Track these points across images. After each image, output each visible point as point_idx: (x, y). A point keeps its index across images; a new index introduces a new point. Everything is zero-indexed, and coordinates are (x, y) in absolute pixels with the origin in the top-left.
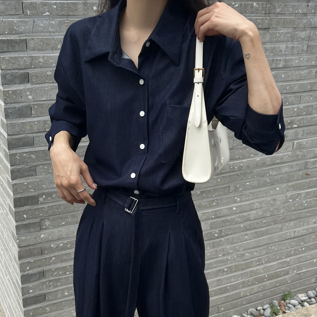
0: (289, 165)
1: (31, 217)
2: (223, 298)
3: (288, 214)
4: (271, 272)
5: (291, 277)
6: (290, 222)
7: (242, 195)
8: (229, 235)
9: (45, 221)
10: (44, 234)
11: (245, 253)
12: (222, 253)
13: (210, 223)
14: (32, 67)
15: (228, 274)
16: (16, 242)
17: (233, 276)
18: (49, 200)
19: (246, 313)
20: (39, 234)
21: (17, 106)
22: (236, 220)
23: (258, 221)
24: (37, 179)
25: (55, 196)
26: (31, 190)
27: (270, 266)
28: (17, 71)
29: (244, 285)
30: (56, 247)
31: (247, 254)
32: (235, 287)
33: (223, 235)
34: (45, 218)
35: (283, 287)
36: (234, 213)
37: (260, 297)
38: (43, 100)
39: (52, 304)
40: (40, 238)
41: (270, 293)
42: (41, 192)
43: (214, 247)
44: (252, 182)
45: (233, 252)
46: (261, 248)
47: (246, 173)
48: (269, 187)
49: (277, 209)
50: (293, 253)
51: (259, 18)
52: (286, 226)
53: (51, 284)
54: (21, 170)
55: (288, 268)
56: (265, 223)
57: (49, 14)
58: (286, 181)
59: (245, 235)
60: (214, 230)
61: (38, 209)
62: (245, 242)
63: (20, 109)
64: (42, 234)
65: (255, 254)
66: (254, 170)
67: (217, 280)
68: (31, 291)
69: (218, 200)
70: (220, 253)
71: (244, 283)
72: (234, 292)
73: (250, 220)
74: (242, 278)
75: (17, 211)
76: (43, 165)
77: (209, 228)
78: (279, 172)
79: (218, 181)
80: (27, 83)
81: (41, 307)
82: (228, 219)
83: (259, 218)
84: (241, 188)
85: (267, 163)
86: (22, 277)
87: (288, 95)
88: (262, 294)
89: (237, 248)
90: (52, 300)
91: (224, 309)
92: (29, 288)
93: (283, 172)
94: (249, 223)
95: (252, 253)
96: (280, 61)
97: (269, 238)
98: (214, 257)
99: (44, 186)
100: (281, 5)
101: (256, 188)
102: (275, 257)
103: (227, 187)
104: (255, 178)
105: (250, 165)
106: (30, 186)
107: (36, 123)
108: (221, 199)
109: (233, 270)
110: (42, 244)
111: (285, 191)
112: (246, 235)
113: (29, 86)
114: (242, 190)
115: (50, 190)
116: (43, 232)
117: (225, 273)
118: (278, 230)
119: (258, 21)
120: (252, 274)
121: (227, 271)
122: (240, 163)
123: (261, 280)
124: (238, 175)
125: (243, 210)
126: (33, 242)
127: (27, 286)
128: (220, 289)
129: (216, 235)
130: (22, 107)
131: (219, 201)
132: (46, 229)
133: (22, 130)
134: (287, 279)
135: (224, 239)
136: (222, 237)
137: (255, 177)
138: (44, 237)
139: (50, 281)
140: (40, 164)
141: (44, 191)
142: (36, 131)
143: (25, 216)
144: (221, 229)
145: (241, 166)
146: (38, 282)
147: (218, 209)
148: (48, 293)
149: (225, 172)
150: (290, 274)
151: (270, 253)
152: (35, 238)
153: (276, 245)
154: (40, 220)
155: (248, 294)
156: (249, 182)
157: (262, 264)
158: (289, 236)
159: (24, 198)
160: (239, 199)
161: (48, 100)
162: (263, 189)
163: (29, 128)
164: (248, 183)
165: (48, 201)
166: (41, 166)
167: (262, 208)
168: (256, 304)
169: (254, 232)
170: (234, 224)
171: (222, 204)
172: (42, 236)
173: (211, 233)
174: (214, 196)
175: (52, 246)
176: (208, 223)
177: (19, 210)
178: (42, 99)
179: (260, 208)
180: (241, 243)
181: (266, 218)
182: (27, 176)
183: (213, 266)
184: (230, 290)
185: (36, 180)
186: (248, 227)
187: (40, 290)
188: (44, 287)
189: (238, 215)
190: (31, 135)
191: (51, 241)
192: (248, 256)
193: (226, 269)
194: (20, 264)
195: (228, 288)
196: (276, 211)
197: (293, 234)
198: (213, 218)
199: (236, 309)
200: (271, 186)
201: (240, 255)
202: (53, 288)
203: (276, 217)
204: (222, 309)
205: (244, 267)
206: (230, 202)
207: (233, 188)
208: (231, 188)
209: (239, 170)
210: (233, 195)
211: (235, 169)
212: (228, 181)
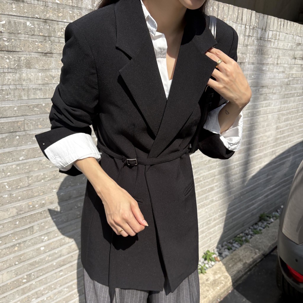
7: (49, 233)
8: (41, 276)
11: (63, 289)
12: (36, 296)
13: (14, 270)
22: (46, 260)
23: (72, 254)
31: (65, 289)
33: (33, 279)
36: (43, 253)
43: (24, 293)
44: (59, 218)
45: (48, 291)
47: (50, 210)
51: (37, 40)
59: (59, 271)
60: (21, 276)
62: (61, 278)
65: (74, 286)
69: (19, 244)
70: (33, 297)
73: (63, 256)
77: (14, 276)
79: (16, 224)
82: (37, 261)
83: (72, 251)
84: (47, 226)
89: (53, 286)
94: (62, 258)
95: (71, 286)
101: (65, 222)
103: (29, 228)
104: (62, 213)
105: (53, 201)
108: (24, 242)
112: (61, 271)
114: (49, 228)
119: (37, 43)
122: (41, 200)
124: (41, 213)
125: (53, 247)
129: (24, 281)
131: (22, 245)
135: (36, 282)
144: (30, 272)
145: (43, 203)
147: (22, 253)
149: (24, 212)
156: (55, 218)
160: (46, 238)
169: (70, 267)
170: (45, 263)
171: (26, 247)
173: (17, 280)
174: (14, 240)
176: (12, 270)
180: (57, 281)
186: (62, 263)
189: (48, 254)
192: (67, 290)
198: (17, 264)
201: (57, 293)
206: (36, 243)
207: (37, 227)
208: (35, 228)
209: (42, 207)
210: (38, 235)
211: (36, 208)
212: (30, 221)
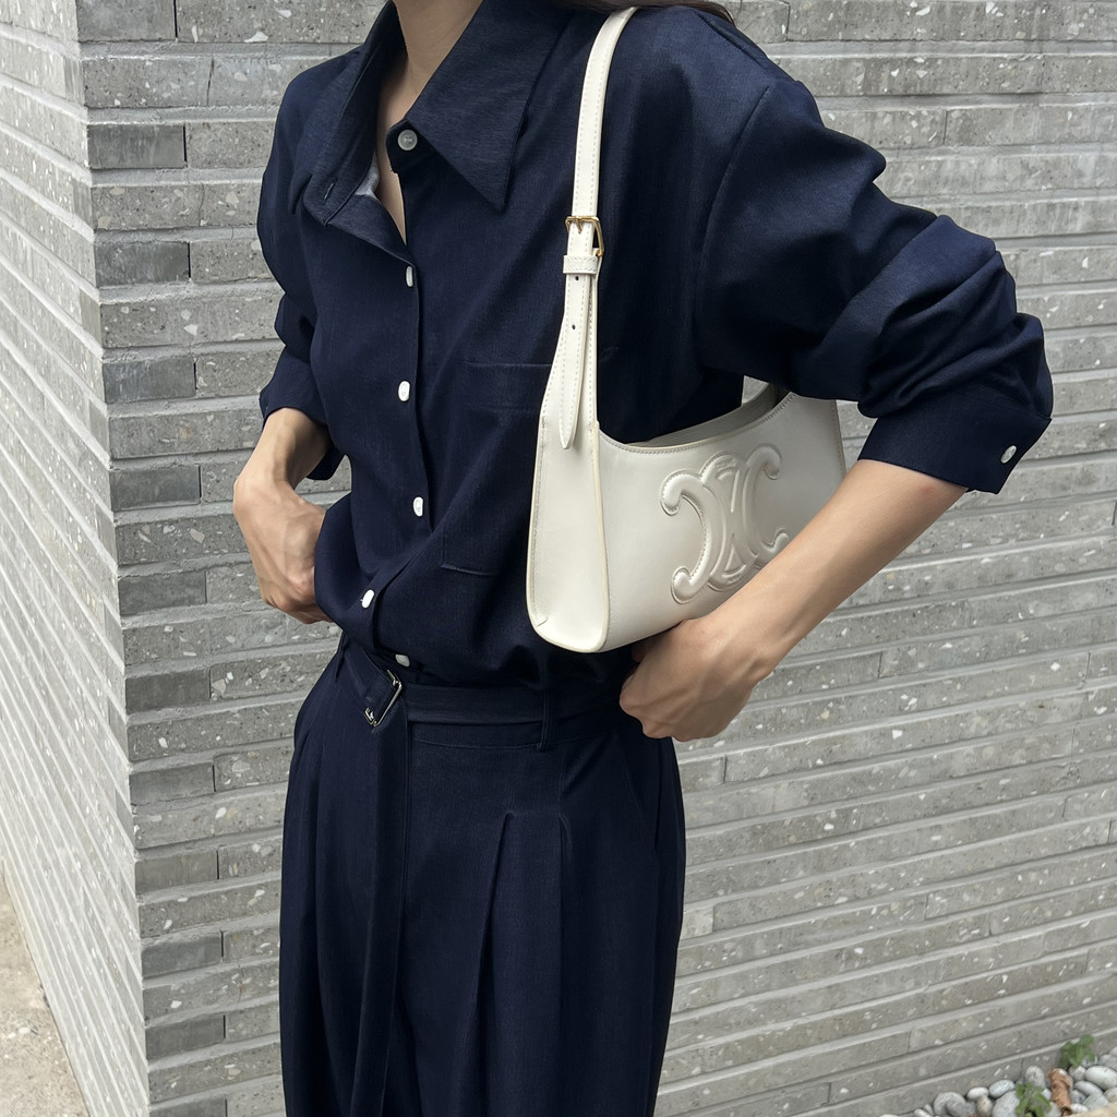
0: (1097, 583)
1: (183, 746)
2: (847, 1052)
3: (1090, 757)
4: (1024, 965)
5: (1096, 984)
6: (1095, 787)
7: (924, 685)
8: (876, 826)
9: (232, 763)
10: (227, 808)
11: (931, 895)
12: (850, 892)
13: (808, 782)
14: (203, 223)
15: (869, 966)
16: (129, 832)
17: (885, 974)
18: (247, 689)
19: (928, 1107)
20: (209, 804)
21: (146, 357)
22: (900, 775)
23: (979, 779)
24: (206, 613)
25: (270, 674)
26: (185, 654)
27: (1020, 941)
28: (150, 237)
29: (924, 1007)
30: (270, 855)
31: (938, 899)
32: (888, 1016)
33: (852, 828)
34: (232, 750)
35: (1062, 1021)
36: (894, 750)
37: (981, 1052)
38: (237, 341)
39: (246, 1052)
40: (212, 820)
41: (1015, 1040)
42: (220, 659)
43: (819, 869)
44: (961, 642)
45: (887, 888)
46: (987, 878)
47: (941, 609)
48: (1022, 659)
49: (1051, 741)
50: (1103, 900)
51: (1005, 55)
52: (1082, 802)
53: (247, 981)
54: (155, 581)
55: (1084, 950)
56: (1004, 789)
57: (266, 38)
58: (1085, 640)
59: (931, 828)
60: (821, 810)
61: (208, 717)
62: (931, 856)
63: (155, 370)
64: (222, 805)
65: (966, 897)
66: (970, 599)
67: (830, 987)
68: (176, 1004)
69: (837, 701)
70: (841, 890)
71: (923, 1001)
72: (887, 1033)
73: (951, 777)
74: (918, 985)
75: (137, 722)
76: (230, 565)
77: (805, 803)
78: (1063, 607)
79: (840, 635)
80: (182, 279)
81: (208, 1062)
82: (874, 772)
83: (983, 769)
84: (922, 661)
85: (1021, 575)
86: (147, 954)
87: (1101, 334)
88: (987, 1042)
89: (903, 875)
90: (246, 1039)
91: (850, 1092)
92: (167, 995)
93: (1076, 609)
94: (947, 786)
95: (956, 894)
96: (1076, 209)
97: (1018, 842)
98: (819, 904)
99: (230, 639)
100: (1086, 11)
101: (979, 662)
102: (1039, 913)
103: (871, 656)
104: (974, 627)
105: (957, 580)
106: (182, 640)
107: (210, 418)
108: (850, 700)
109: (886, 954)
110: (219, 840)
111: (1080, 674)
112: (938, 828)
113: (188, 289)
114: (927, 669)
115: (253, 655)
116: (222, 801)
117: (857, 965)
118: (1052, 814)
119: (1002, 66)
120: (955, 969)
121: (863, 958)
122: (921, 570)
123: (986, 993)
124: (914, 615)
125: (928, 740)
126: (190, 832)
127: (162, 985)
128: (839, 1020)
129: (829, 827)
130: (164, 362)
131: (842, 707)
132: (234, 788)
133: (162, 443)
134: (1080, 993)
135: (857, 843)
136: (850, 833)
137: (975, 622)
138: (229, 816)
139: (243, 972)
140: (220, 562)
141: (232, 657)
142: (210, 448)
143: (163, 742)
144: (847, 805)
145: (927, 583)
146: (201, 975)
147: (838, 733)
148: (234, 1013)
149: (868, 602)
150: (1091, 974)
151: (1021, 897)
152: (195, 820)
153: (1041, 869)
154: (215, 757)
155: (937, 1042)
156: (950, 640)
157: (991, 935)
158: (1091, 838)
159: (162, 679)
160: (914, 701)
161: (252, 341)
162: (1002, 666)
163: (184, 436)
164: (948, 645)
165: (245, 694)
166: (224, 569)
167: (997, 734)
168: (963, 1076)
169: (965, 821)
170: (896, 789)
171: (852, 716)
172: (221, 813)
173: (810, 820)
174: (824, 687)
175: (256, 848)
176: (802, 782)
177: (144, 722)
178: (234, 337)
179: (990, 734)
180: (917, 859)
181: (1010, 771)
182: (174, 604)
183: (816, 936)
184: (874, 1026)
185: (202, 617)
186: (944, 801)
187: (209, 1003)
188: (220, 993)
189: (910, 757)
190: (191, 462)
191: (250, 830)
192: (942, 905)
193: (859, 951)
194: (140, 908)
195: (868, 1016)
196: (1046, 746)
197: (1107, 831)
198: (820, 767)
199: (893, 1093)
200: (1030, 657)
201: (912, 902)
202: (253, 997)
203: (1047, 768)
204: (844, 1091)
205: (927, 943)
206: (881, 710)
207: (895, 660)
208: (887, 661)
209: (919, 596)
210: (893, 687)
211: (903, 593)
212: (878, 634)
